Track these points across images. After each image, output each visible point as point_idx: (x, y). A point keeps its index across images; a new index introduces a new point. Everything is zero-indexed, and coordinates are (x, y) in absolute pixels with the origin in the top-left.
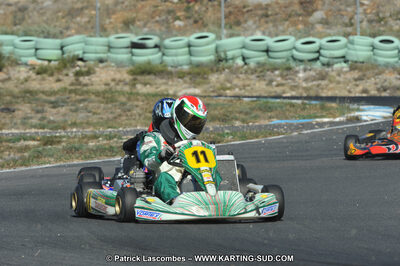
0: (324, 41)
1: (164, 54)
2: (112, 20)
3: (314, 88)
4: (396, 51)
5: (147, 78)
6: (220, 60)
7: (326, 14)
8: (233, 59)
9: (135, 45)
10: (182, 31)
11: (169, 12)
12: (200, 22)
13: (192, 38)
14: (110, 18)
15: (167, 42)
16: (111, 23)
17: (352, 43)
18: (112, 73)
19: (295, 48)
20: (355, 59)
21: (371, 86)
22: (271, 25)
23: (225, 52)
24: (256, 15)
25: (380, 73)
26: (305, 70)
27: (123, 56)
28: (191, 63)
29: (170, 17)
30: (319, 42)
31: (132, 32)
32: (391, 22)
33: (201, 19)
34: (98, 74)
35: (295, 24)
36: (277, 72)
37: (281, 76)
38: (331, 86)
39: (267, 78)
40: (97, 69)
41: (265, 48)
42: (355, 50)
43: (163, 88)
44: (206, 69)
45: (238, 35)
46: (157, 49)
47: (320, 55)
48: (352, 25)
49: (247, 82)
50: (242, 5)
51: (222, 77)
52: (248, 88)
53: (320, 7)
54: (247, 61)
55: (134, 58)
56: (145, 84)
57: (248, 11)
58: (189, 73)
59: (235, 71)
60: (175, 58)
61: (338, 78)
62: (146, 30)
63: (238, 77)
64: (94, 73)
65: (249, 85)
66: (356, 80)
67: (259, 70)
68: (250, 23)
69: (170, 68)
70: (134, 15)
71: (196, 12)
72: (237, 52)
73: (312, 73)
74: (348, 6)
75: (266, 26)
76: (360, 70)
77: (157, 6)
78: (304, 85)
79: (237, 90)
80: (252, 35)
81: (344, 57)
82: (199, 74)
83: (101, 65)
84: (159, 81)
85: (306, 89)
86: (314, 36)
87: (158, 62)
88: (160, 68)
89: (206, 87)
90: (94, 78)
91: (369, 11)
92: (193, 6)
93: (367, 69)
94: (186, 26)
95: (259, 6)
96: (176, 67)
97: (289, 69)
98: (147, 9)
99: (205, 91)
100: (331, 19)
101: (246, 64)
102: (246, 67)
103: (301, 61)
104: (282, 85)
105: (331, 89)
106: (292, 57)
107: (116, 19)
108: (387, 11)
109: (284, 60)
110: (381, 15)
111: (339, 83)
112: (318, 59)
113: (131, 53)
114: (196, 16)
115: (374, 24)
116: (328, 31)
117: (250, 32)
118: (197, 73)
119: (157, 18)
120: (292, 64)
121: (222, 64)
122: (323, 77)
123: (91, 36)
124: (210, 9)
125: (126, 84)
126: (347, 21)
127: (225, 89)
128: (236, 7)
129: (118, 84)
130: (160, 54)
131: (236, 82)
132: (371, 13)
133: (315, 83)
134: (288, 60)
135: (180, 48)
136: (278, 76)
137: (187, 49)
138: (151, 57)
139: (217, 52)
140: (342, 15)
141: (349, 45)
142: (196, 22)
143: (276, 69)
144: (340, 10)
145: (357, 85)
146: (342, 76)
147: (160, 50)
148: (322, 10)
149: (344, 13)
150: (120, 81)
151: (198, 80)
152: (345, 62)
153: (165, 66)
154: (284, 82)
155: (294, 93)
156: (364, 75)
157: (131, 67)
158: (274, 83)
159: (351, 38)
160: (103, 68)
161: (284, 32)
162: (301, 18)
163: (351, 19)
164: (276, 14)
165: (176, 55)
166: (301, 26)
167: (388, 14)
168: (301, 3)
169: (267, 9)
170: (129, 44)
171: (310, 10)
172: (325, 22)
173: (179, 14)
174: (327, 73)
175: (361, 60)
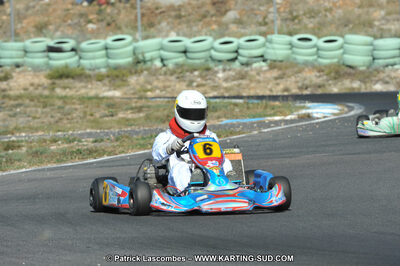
0: (242, 41)
1: (80, 58)
2: (24, 25)
3: (236, 88)
4: (315, 49)
5: (66, 81)
6: (139, 62)
7: (240, 14)
8: (152, 60)
9: (51, 49)
10: (96, 34)
11: (81, 15)
12: (113, 24)
13: (109, 40)
14: (21, 22)
15: (84, 45)
16: (22, 27)
17: (271, 42)
18: (30, 77)
19: (212, 48)
20: (274, 58)
21: (292, 85)
22: (184, 26)
23: (143, 53)
24: (170, 16)
25: (300, 71)
26: (224, 70)
27: (39, 60)
28: (108, 66)
29: (82, 20)
30: (237, 42)
31: (45, 36)
32: (306, 20)
33: (114, 21)
34: (15, 79)
35: (209, 24)
36: (196, 73)
37: (201, 76)
38: (253, 85)
39: (187, 79)
40: (14, 74)
41: (183, 49)
42: (273, 49)
43: (83, 91)
44: (124, 72)
45: (154, 37)
46: (73, 53)
47: (239, 54)
48: (266, 24)
49: (168, 84)
50: (154, 7)
51: (142, 79)
52: (169, 90)
53: (232, 6)
54: (165, 62)
55: (51, 62)
56: (65, 88)
57: (161, 13)
58: (108, 76)
59: (154, 73)
60: (93, 61)
61: (258, 77)
62: (58, 34)
63: (157, 79)
64: (12, 77)
65: (169, 87)
66: (276, 78)
67: (179, 71)
68: (164, 24)
69: (88, 72)
70: (46, 19)
71: (109, 15)
72: (155, 54)
73: (232, 73)
74: (260, 5)
75: (180, 27)
76: (280, 69)
77: (68, 10)
78: (225, 85)
79: (158, 92)
80: (167, 36)
81: (262, 56)
82: (117, 76)
83: (18, 70)
84: (78, 84)
85: (227, 89)
86: (229, 36)
87: (75, 65)
88: (78, 71)
89: (125, 89)
90: (12, 83)
91: (282, 10)
92: (105, 9)
93: (286, 68)
94: (98, 29)
95: (172, 7)
96: (94, 70)
97: (208, 69)
98: (59, 12)
99: (125, 94)
100: (245, 19)
101: (164, 65)
102: (164, 69)
103: (220, 61)
104: (203, 85)
105: (253, 88)
106: (211, 57)
107: (28, 23)
108: (300, 10)
109: (203, 61)
110: (295, 14)
111: (259, 82)
112: (236, 58)
113: (48, 57)
114: (108, 18)
115: (288, 22)
116: (243, 31)
117: (164, 34)
118: (116, 76)
119: (69, 22)
120: (211, 65)
121: (140, 66)
122: (243, 77)
123: (6, 41)
124: (123, 12)
125: (45, 88)
126: (261, 20)
127: (147, 91)
128: (149, 9)
129: (36, 89)
130: (77, 58)
131: (155, 83)
132: (284, 12)
133: (235, 82)
134: (207, 61)
135: (97, 51)
136: (198, 77)
137: (104, 52)
138: (68, 61)
139: (134, 53)
140: (256, 15)
141: (267, 44)
142: (109, 24)
143: (195, 70)
144: (253, 10)
145: (278, 84)
146: (262, 75)
147: (77, 54)
148: (235, 9)
149: (258, 12)
150: (39, 85)
151: (118, 82)
152: (264, 61)
153: (83, 69)
154: (204, 82)
155: (215, 94)
156: (284, 74)
157: (48, 72)
158: (195, 84)
159: (269, 37)
160: (19, 73)
161: (199, 33)
162: (214, 19)
163: (265, 18)
164: (189, 15)
165: (94, 58)
166: (215, 27)
167: (301, 13)
168: (214, 4)
169: (179, 10)
170: (45, 48)
171: (223, 10)
172: (239, 22)
173: (91, 17)
174: (246, 72)
175: (280, 59)
